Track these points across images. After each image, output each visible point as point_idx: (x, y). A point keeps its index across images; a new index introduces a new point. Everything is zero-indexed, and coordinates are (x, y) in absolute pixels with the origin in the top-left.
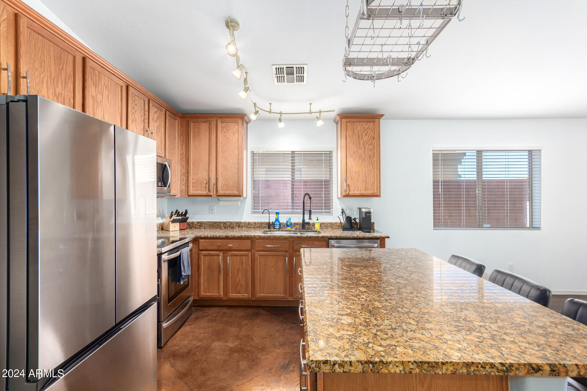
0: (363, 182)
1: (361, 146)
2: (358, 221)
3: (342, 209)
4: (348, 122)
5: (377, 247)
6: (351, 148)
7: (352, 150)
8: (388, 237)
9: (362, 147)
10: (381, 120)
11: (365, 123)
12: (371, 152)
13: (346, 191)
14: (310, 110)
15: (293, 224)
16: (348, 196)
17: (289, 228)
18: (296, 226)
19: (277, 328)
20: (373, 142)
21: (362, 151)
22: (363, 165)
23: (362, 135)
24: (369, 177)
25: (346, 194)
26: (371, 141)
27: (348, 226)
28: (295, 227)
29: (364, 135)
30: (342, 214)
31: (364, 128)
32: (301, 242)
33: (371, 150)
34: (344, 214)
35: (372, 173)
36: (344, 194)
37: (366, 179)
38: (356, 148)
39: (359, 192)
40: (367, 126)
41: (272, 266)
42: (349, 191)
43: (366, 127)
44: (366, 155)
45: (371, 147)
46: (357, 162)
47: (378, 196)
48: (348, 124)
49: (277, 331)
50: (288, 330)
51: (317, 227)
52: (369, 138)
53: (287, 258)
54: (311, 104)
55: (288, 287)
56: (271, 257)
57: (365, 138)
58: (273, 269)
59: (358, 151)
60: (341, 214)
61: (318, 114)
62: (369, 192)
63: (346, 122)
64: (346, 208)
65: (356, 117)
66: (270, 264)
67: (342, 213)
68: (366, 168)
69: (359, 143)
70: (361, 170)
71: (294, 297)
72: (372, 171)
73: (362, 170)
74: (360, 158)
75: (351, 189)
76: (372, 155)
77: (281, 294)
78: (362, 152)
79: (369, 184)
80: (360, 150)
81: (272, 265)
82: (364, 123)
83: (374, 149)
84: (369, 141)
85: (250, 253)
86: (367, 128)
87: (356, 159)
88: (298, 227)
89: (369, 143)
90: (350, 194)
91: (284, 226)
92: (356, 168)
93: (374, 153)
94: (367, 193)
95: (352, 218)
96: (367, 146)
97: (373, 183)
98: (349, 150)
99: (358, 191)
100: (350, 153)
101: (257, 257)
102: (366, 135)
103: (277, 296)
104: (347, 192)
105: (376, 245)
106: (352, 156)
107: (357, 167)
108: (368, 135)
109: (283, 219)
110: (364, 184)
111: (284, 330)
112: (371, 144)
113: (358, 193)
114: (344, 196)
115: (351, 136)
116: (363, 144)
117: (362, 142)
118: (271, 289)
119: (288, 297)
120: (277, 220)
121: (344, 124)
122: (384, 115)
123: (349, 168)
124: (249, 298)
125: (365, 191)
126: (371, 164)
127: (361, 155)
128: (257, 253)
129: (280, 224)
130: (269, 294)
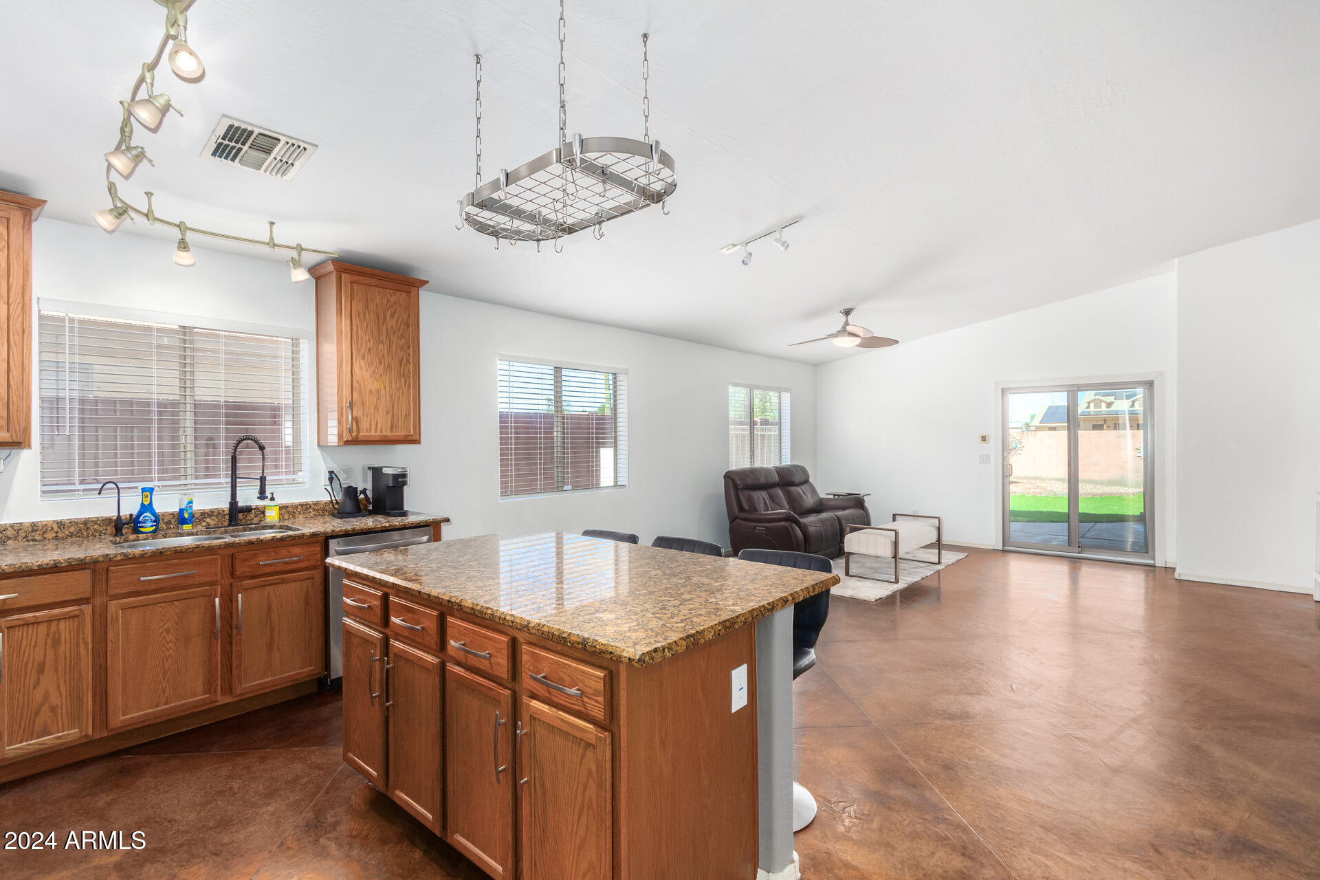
0: (388, 413)
1: (384, 337)
2: (369, 494)
3: (331, 473)
4: (356, 282)
5: (429, 541)
6: (362, 339)
7: (364, 344)
8: (447, 520)
9: (385, 340)
10: (420, 291)
11: (391, 291)
12: (403, 352)
13: (351, 432)
14: (272, 238)
15: (197, 516)
16: (355, 441)
17: (187, 527)
18: (208, 520)
19: (224, 772)
20: (407, 334)
21: (386, 347)
22: (387, 379)
23: (385, 316)
24: (398, 403)
25: (350, 439)
26: (402, 330)
27: (349, 507)
28: (204, 524)
29: (388, 315)
30: (331, 483)
31: (388, 301)
32: (256, 555)
33: (402, 349)
34: (335, 482)
35: (405, 394)
36: (346, 437)
37: (393, 407)
38: (372, 340)
39: (378, 433)
40: (393, 299)
41: (168, 631)
42: (358, 429)
43: (392, 301)
44: (392, 358)
45: (402, 341)
46: (373, 371)
47: (416, 441)
48: (355, 286)
49: (228, 777)
50: (257, 764)
51: (272, 516)
52: (399, 324)
53: (217, 600)
54: (272, 223)
55: (219, 672)
56: (163, 605)
57: (392, 322)
58: (170, 637)
59: (377, 349)
60: (328, 483)
61: (294, 254)
62: (399, 433)
63: (351, 282)
64: (338, 469)
65: (373, 276)
66: (161, 624)
67: (331, 479)
68: (394, 386)
69: (379, 331)
70: (382, 387)
71: (238, 692)
72: (405, 391)
73: (385, 387)
74: (380, 363)
75: (361, 426)
76: (405, 359)
77: (195, 695)
78: (386, 351)
79: (400, 417)
80: (381, 346)
81: (166, 626)
82: (388, 291)
83: (409, 347)
84: (399, 330)
85: (88, 609)
86: (395, 303)
87: (372, 364)
88: (212, 523)
89: (400, 335)
90: (360, 438)
91: (169, 522)
92: (373, 382)
93: (409, 355)
94: (395, 436)
95: (359, 490)
96: (394, 339)
97: (407, 415)
98: (357, 344)
99: (376, 432)
100: (358, 350)
101: (117, 613)
102: (392, 316)
103: (183, 705)
104: (354, 434)
105: (425, 538)
106: (363, 357)
107: (375, 381)
108: (396, 316)
109: (166, 504)
110: (389, 416)
111: (248, 768)
112: (402, 336)
113: (375, 434)
114: (347, 443)
115: (362, 315)
116: (387, 335)
117: (384, 328)
118: (164, 691)
119: (219, 699)
120: (145, 508)
121: (346, 285)
122: (426, 282)
123: (357, 382)
124: (87, 736)
125: (392, 430)
126: (404, 376)
127: (383, 356)
128: (113, 602)
129: (157, 519)
130: (158, 706)
